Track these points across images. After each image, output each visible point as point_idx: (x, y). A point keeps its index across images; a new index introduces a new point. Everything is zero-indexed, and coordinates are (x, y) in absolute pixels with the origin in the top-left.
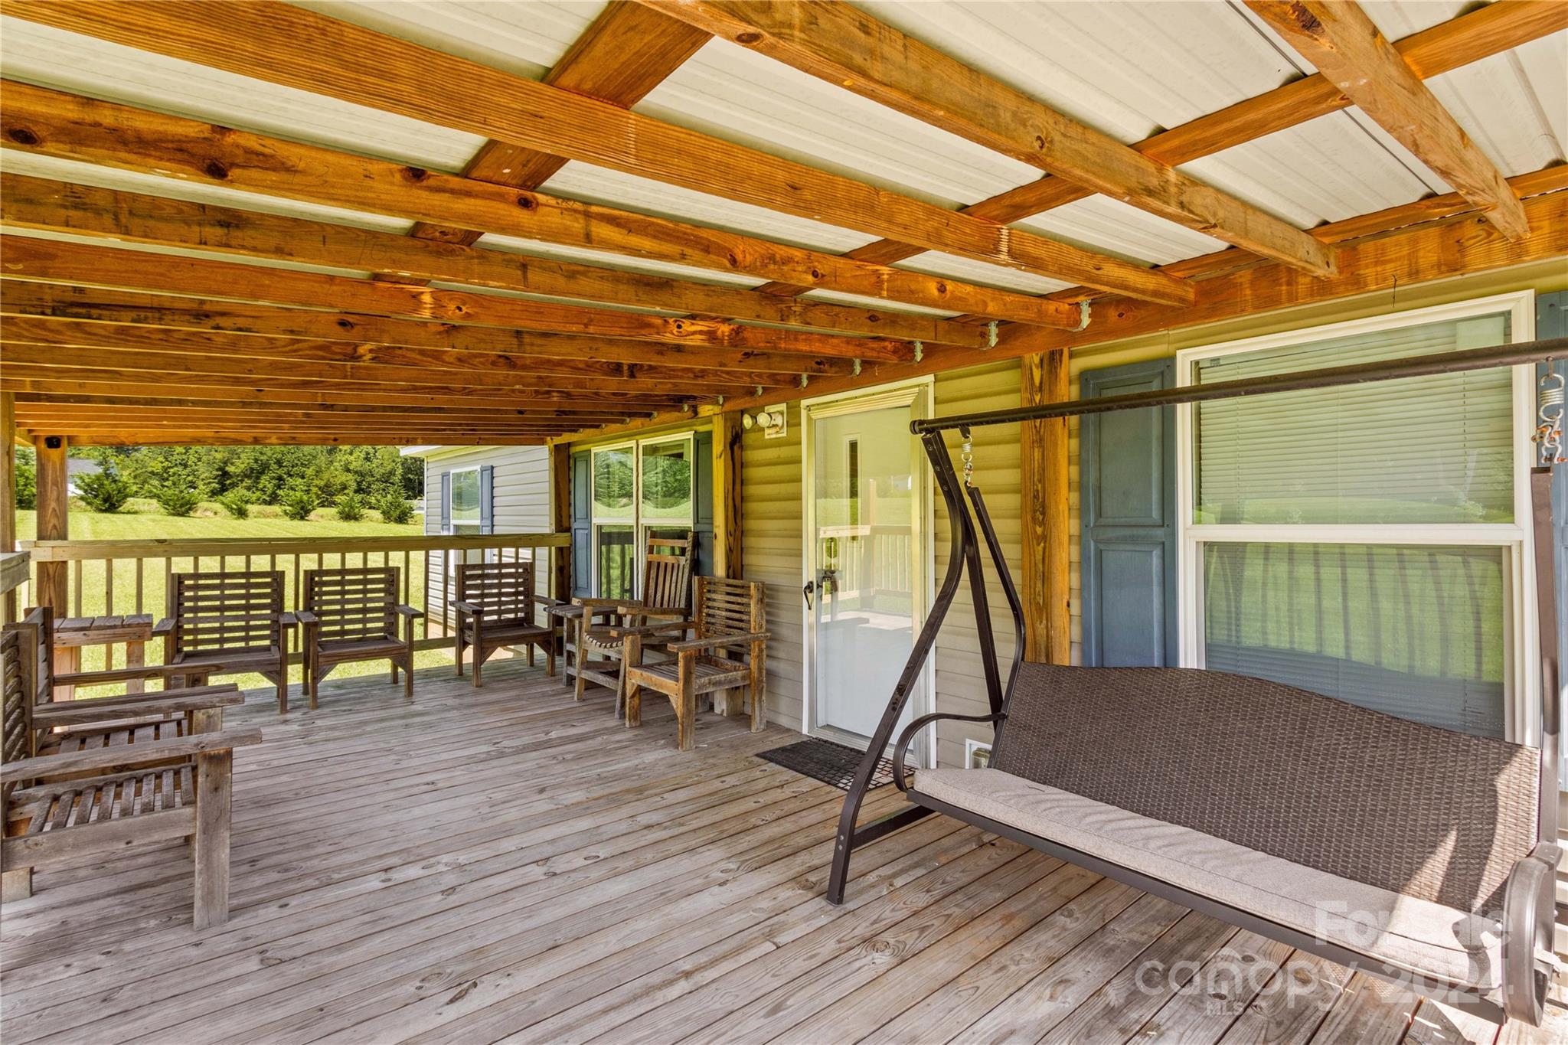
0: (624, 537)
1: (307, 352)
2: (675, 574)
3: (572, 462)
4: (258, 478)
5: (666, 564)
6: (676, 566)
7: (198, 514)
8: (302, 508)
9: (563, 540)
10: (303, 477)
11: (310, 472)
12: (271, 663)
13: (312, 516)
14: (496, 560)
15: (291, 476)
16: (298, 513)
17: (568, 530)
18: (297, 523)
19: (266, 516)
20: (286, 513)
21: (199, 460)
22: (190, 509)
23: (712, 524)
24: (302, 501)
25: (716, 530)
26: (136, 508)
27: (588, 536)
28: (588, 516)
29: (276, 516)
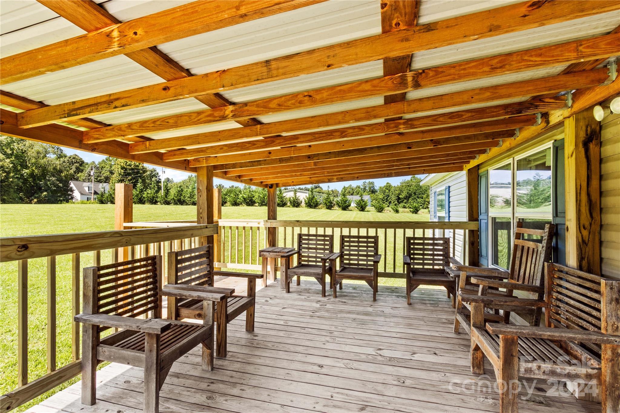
0: (506, 225)
1: (204, 119)
2: (534, 257)
3: (479, 178)
4: (408, 199)
5: (529, 248)
6: (536, 250)
7: (385, 212)
8: (416, 209)
9: (473, 226)
10: (422, 198)
11: (425, 196)
12: (318, 274)
13: (419, 212)
14: (431, 236)
15: (418, 198)
16: (414, 211)
17: (477, 220)
18: (414, 215)
19: (405, 212)
20: (411, 212)
21: (392, 194)
22: (383, 210)
23: (565, 217)
24: (416, 207)
25: (568, 223)
26: (369, 210)
27: (487, 224)
28: (487, 211)
29: (408, 212)
